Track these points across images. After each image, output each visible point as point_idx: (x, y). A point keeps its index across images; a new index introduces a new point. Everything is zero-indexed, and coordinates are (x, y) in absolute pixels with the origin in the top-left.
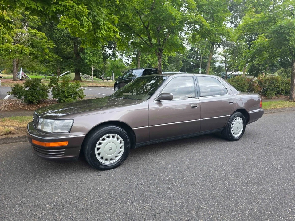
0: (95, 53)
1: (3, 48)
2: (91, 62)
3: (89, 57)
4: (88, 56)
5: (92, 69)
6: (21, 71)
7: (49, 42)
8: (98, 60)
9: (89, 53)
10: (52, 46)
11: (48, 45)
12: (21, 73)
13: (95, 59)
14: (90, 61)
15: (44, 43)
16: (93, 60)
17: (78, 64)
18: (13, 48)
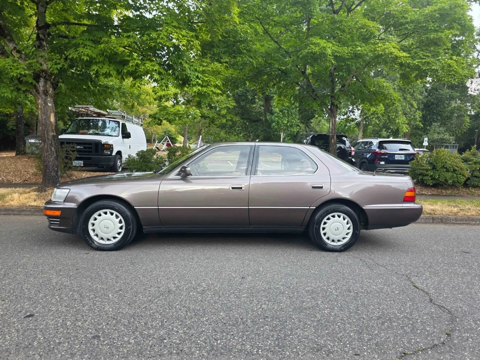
0: (286, 112)
1: (172, 112)
2: (279, 126)
3: (277, 119)
4: (277, 117)
5: (282, 136)
6: (200, 141)
7: (229, 101)
8: (291, 122)
9: (278, 112)
10: (232, 105)
11: (227, 104)
12: (199, 143)
13: (285, 120)
14: (278, 124)
15: (222, 101)
16: (282, 121)
17: (267, 129)
18: (183, 111)
